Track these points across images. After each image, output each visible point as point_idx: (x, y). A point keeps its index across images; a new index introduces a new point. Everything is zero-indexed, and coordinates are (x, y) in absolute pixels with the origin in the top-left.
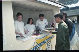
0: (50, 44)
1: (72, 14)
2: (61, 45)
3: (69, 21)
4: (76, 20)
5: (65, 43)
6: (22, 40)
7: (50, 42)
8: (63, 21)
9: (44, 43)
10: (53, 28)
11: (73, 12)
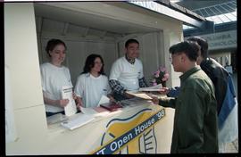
0: (152, 140)
1: (216, 44)
2: (189, 146)
3: (214, 67)
4: (230, 64)
5: (202, 140)
6: (66, 125)
7: (151, 134)
8: (199, 67)
9: (134, 136)
10: (159, 87)
11: (219, 38)
